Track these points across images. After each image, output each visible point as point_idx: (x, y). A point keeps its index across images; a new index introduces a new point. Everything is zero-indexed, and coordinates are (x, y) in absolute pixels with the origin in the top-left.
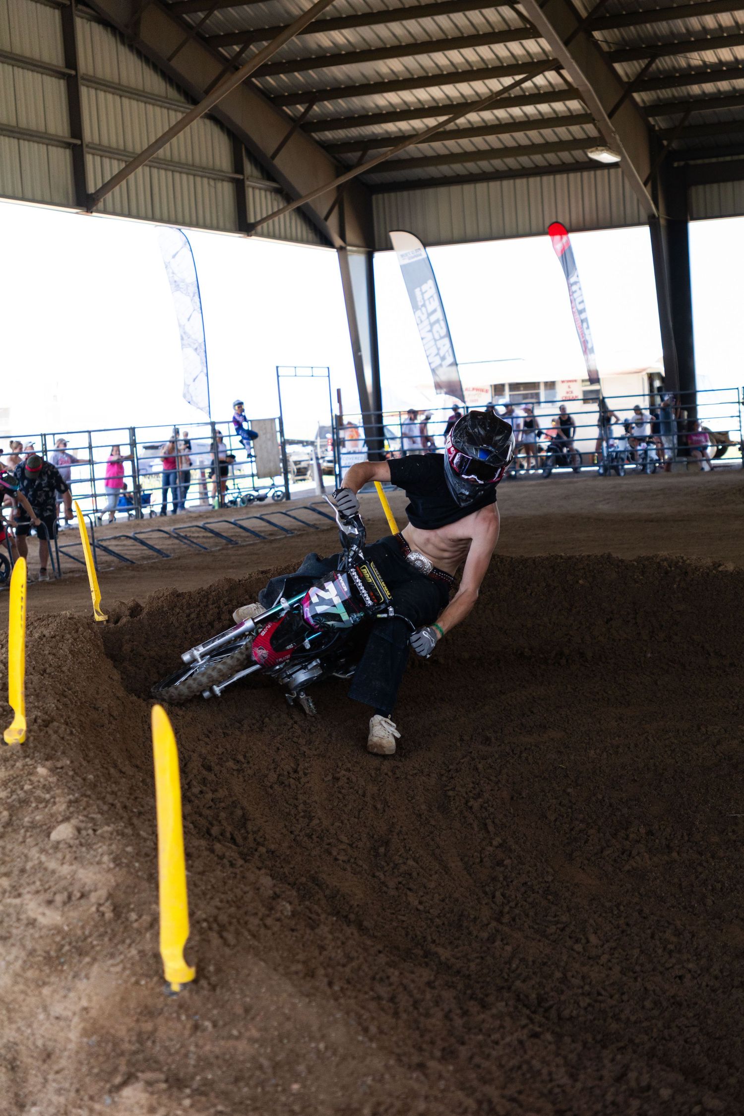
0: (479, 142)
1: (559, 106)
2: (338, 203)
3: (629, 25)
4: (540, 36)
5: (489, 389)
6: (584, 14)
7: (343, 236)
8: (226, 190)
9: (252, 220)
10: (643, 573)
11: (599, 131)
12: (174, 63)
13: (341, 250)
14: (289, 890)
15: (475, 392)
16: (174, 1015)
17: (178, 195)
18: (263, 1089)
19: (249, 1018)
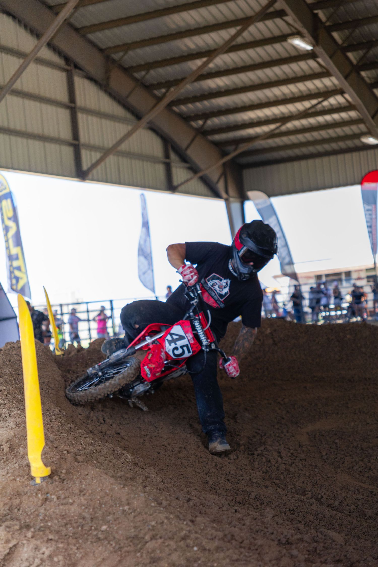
0: (301, 137)
1: (344, 115)
2: (224, 174)
4: (331, 75)
5: (314, 277)
6: (355, 62)
7: (227, 192)
8: (160, 169)
9: (175, 183)
11: (368, 128)
12: (129, 99)
13: (227, 200)
15: (306, 279)
16: (34, 494)
18: (82, 528)
19: (82, 494)
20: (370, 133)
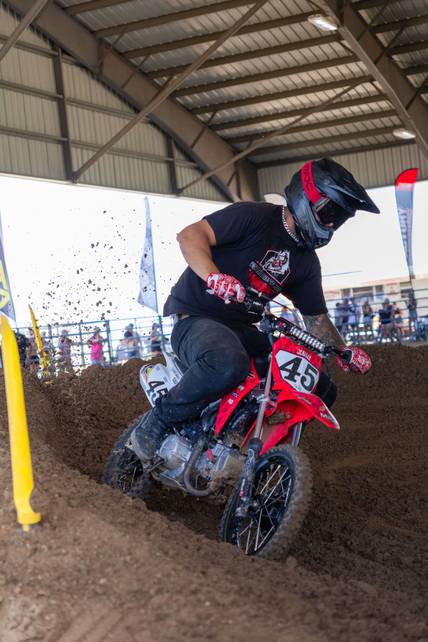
0: (324, 132)
1: (374, 106)
2: (236, 174)
3: (415, 50)
4: (359, 60)
5: (340, 292)
6: (386, 44)
7: (240, 195)
8: (163, 169)
9: (180, 186)
10: (423, 354)
11: (401, 120)
12: (126, 89)
14: (140, 501)
15: (331, 294)
16: (22, 544)
17: (132, 172)
18: (78, 582)
19: (76, 543)
20: (403, 126)
